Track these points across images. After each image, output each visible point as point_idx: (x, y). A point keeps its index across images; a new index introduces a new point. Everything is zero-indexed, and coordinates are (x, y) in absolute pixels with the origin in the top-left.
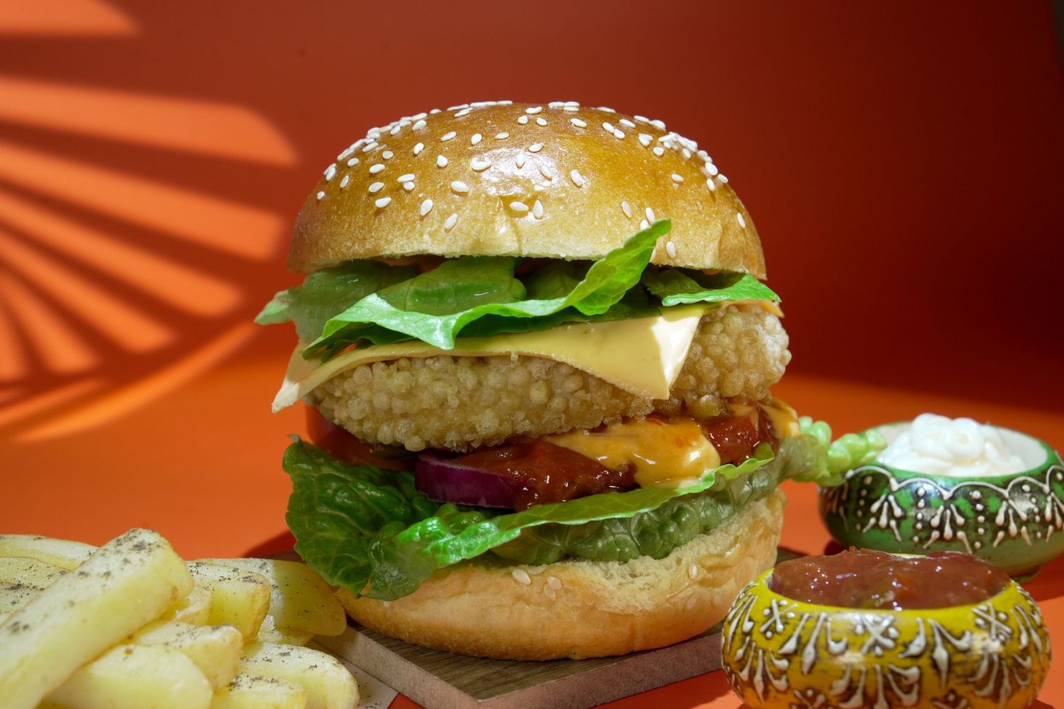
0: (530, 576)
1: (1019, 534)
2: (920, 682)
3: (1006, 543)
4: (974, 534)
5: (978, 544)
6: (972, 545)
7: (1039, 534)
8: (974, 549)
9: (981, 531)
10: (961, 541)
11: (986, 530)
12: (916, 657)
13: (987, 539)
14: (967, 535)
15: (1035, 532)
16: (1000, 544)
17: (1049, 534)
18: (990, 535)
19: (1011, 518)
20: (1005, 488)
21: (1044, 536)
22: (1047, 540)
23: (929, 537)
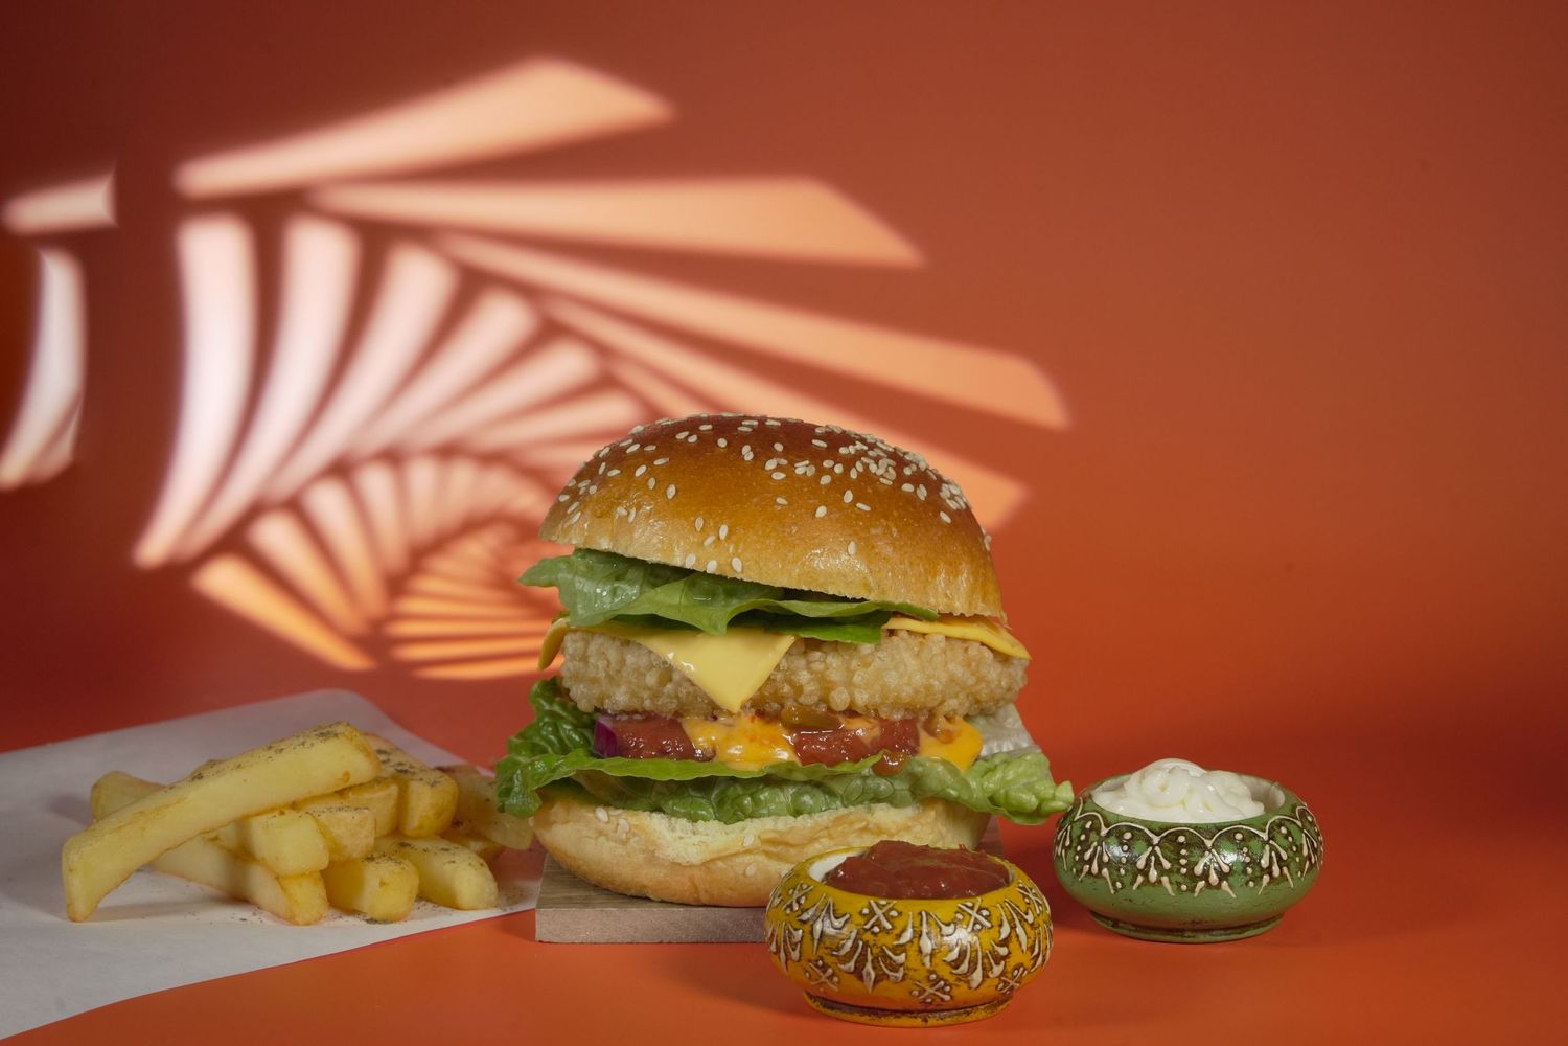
0: (609, 816)
1: (1159, 881)
2: (801, 942)
3: (1144, 888)
4: (1116, 873)
5: (1119, 885)
6: (1114, 884)
7: (1184, 887)
8: (1116, 889)
9: (1122, 872)
10: (1105, 878)
11: (1126, 871)
12: (804, 922)
13: (1127, 880)
14: (1110, 874)
15: (1179, 884)
16: (1139, 887)
17: (1197, 890)
18: (1130, 877)
19: (1152, 864)
20: (1157, 834)
21: (1192, 890)
22: (1196, 895)
23: (1081, 871)
